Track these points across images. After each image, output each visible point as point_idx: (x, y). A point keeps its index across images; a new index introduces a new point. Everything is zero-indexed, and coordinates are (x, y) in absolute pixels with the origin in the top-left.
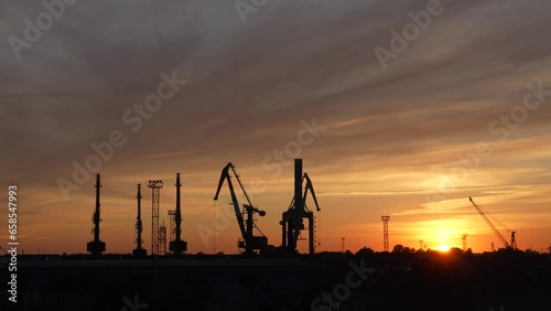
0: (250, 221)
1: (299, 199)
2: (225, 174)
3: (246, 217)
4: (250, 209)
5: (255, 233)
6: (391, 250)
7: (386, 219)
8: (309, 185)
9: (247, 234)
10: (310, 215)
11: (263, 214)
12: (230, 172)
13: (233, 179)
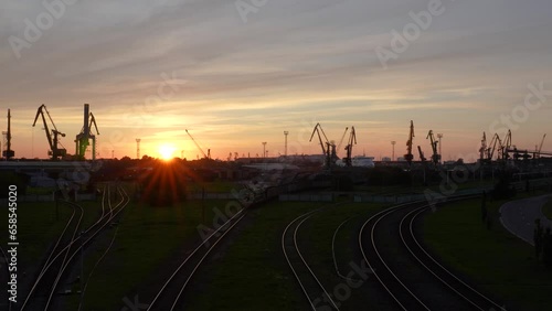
0: (56, 140)
1: (87, 128)
2: (40, 111)
3: (53, 137)
4: (56, 133)
5: (59, 147)
6: (141, 158)
7: (138, 141)
8: (93, 120)
9: (54, 147)
10: (93, 137)
11: (64, 135)
12: (43, 110)
13: (45, 115)
